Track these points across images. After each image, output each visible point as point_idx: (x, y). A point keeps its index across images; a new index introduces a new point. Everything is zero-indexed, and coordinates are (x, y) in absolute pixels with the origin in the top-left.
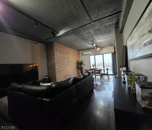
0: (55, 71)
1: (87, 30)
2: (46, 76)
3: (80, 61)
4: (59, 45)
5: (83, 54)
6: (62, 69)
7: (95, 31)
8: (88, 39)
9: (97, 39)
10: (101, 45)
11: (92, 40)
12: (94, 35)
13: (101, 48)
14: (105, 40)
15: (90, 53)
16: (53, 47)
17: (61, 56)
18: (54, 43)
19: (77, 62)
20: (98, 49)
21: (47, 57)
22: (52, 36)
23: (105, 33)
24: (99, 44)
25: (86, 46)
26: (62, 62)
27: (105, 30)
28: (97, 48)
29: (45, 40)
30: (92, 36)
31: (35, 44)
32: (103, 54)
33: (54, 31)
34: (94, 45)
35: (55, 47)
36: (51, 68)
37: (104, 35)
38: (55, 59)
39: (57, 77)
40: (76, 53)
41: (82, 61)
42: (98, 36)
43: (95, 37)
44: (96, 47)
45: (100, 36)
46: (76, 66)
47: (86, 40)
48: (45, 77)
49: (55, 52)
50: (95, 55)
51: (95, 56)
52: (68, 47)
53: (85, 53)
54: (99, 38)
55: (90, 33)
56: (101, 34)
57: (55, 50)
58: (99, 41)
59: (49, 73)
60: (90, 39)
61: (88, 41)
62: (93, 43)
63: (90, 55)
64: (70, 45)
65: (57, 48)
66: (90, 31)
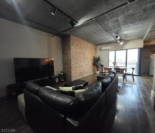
0: (71, 67)
1: (115, 17)
2: (62, 72)
3: (97, 56)
4: (76, 38)
5: (100, 50)
6: (77, 65)
7: (126, 17)
8: (111, 30)
9: (124, 29)
10: (126, 38)
11: (118, 31)
12: (122, 24)
13: (125, 42)
14: (135, 31)
15: (110, 48)
16: (69, 40)
17: (77, 51)
18: (71, 36)
19: (94, 58)
20: (122, 43)
21: (63, 51)
22: (71, 26)
23: (140, 20)
24: (124, 37)
25: (107, 39)
26: (78, 58)
27: (142, 16)
28: (120, 42)
29: (62, 32)
30: (119, 26)
31: (51, 37)
32: (127, 50)
33: (73, 20)
34: (119, 38)
35: (71, 41)
36: (67, 64)
37: (136, 23)
38: (71, 54)
39: (73, 74)
40: (93, 48)
41: (99, 57)
42: (128, 25)
43: (122, 27)
44: (120, 40)
45: (130, 25)
46: (92, 62)
47: (109, 32)
48: (60, 73)
49: (71, 46)
50: (115, 51)
51: (117, 51)
52: (85, 40)
53: (103, 48)
54: (128, 28)
55: (117, 21)
56: (133, 23)
57: (71, 44)
58: (126, 32)
59: (64, 69)
60: (114, 29)
61: (112, 32)
62: (117, 35)
63: (109, 50)
64: (88, 39)
65: (74, 41)
66: (119, 18)
